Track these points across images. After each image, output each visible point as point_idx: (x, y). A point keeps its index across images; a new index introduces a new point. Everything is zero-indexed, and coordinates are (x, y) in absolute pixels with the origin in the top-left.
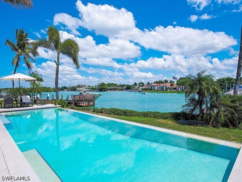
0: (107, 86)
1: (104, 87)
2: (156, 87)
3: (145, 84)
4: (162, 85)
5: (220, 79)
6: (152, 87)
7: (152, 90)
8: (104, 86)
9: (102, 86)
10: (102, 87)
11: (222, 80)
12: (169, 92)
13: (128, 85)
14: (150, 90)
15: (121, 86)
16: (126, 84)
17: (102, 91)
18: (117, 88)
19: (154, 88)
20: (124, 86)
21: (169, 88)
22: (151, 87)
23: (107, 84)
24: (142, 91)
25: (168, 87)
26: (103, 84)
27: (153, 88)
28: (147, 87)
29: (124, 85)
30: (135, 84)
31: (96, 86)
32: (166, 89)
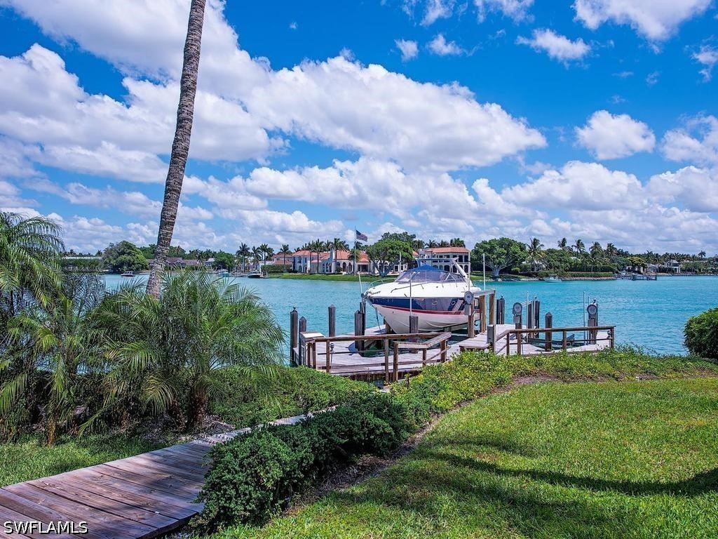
0: (141, 256)
1: (128, 257)
2: (309, 262)
3: (275, 252)
4: (325, 256)
5: (485, 242)
6: (297, 260)
7: (296, 272)
8: (129, 254)
9: (123, 253)
10: (123, 257)
11: (488, 246)
12: (344, 279)
13: (222, 253)
14: (290, 271)
15: (199, 258)
16: (218, 251)
17: (119, 273)
18: (183, 261)
19: (302, 265)
20: (208, 257)
21: (347, 265)
22: (294, 262)
23: (144, 250)
24: (262, 276)
25: (344, 263)
26: (127, 248)
27: (298, 265)
28: (281, 262)
29: (208, 254)
30: (244, 250)
31: (99, 253)
32: (338, 270)
